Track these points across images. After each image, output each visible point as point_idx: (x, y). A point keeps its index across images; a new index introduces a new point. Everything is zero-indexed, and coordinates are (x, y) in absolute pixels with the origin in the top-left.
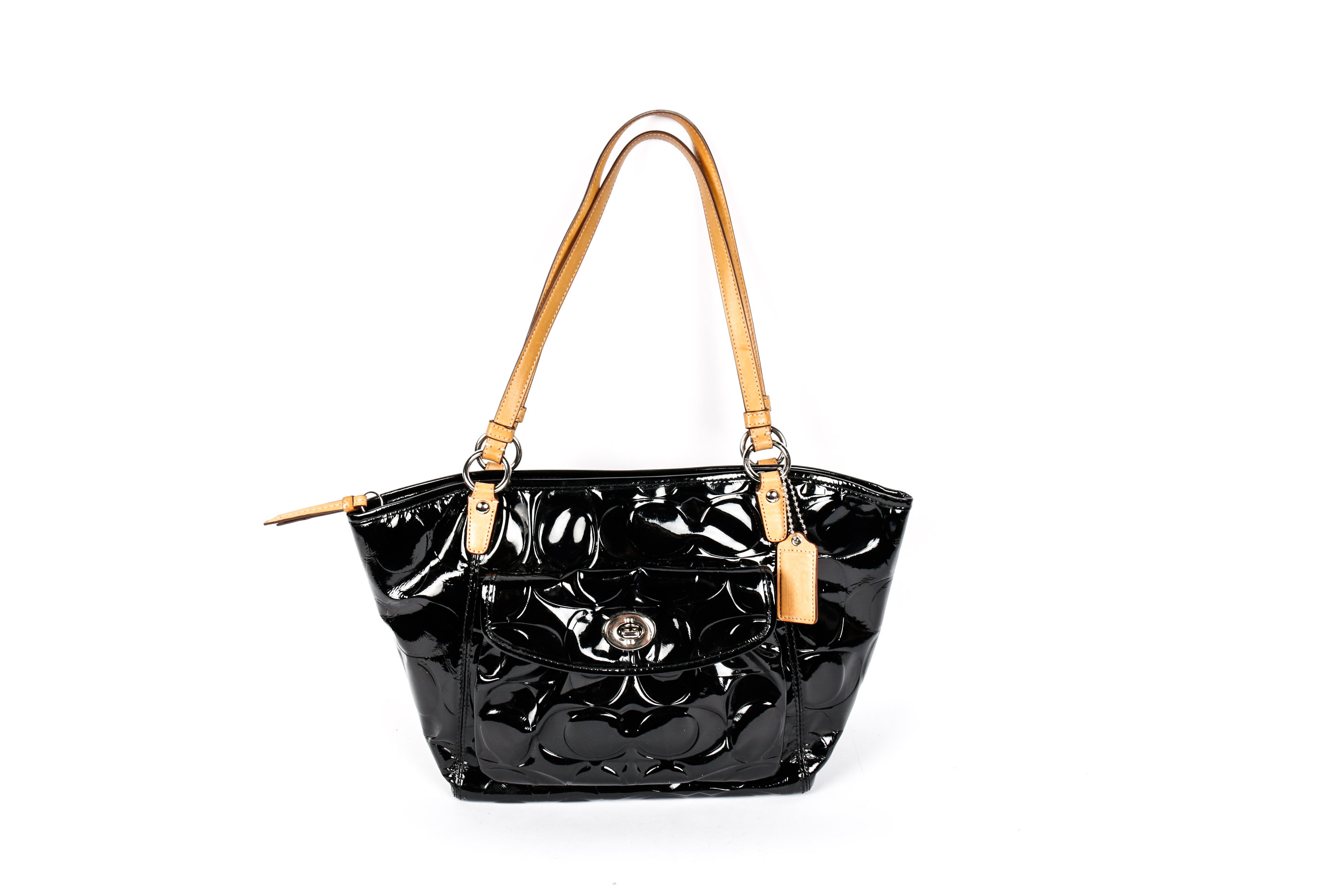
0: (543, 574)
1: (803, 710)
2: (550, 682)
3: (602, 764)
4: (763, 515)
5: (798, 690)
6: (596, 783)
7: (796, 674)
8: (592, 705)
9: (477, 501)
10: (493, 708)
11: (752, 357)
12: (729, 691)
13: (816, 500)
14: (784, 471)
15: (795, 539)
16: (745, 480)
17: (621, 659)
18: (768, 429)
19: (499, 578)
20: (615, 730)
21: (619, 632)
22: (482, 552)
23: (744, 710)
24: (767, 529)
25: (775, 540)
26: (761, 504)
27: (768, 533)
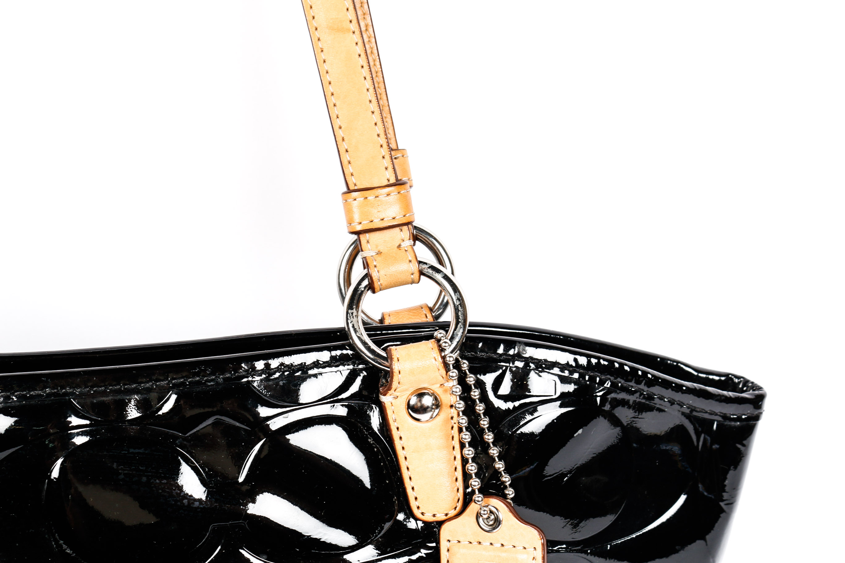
4: (401, 454)
11: (359, 49)
13: (535, 410)
14: (452, 339)
15: (485, 516)
16: (351, 367)
18: (405, 233)
24: (413, 488)
25: (434, 516)
26: (396, 423)
27: (416, 498)
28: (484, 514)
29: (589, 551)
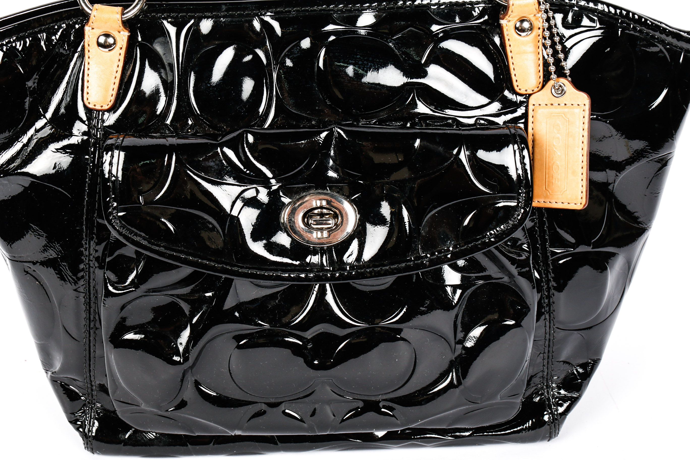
0: (194, 135)
1: (554, 332)
2: (208, 295)
3: (282, 407)
4: (510, 55)
5: (549, 305)
6: (275, 432)
7: (548, 281)
8: (266, 326)
9: (98, 32)
10: (129, 330)
12: (458, 306)
15: (557, 87)
17: (308, 260)
19: (130, 141)
20: (301, 360)
21: (306, 220)
22: (106, 107)
23: (477, 332)
24: (515, 75)
25: (526, 91)
26: (508, 37)
27: (517, 81)
28: (557, 86)
29: (608, 122)
